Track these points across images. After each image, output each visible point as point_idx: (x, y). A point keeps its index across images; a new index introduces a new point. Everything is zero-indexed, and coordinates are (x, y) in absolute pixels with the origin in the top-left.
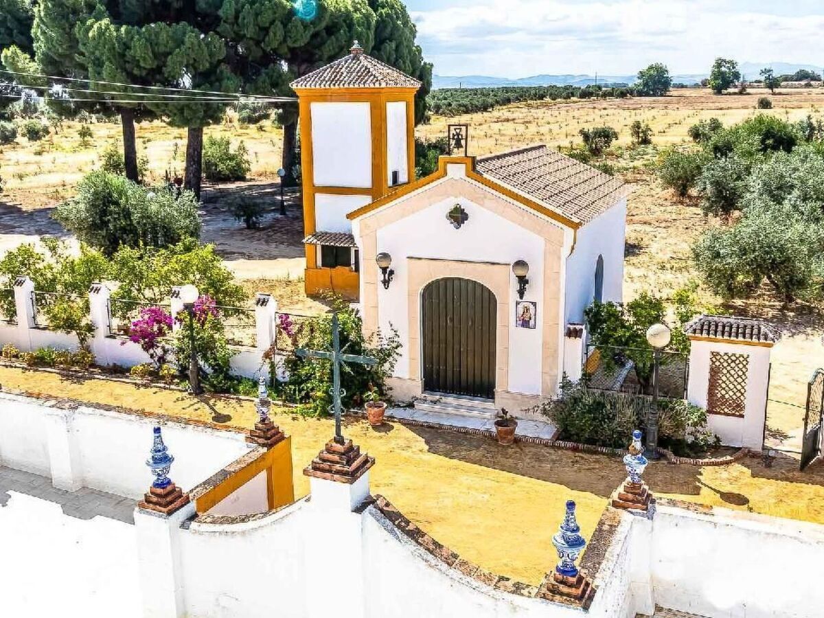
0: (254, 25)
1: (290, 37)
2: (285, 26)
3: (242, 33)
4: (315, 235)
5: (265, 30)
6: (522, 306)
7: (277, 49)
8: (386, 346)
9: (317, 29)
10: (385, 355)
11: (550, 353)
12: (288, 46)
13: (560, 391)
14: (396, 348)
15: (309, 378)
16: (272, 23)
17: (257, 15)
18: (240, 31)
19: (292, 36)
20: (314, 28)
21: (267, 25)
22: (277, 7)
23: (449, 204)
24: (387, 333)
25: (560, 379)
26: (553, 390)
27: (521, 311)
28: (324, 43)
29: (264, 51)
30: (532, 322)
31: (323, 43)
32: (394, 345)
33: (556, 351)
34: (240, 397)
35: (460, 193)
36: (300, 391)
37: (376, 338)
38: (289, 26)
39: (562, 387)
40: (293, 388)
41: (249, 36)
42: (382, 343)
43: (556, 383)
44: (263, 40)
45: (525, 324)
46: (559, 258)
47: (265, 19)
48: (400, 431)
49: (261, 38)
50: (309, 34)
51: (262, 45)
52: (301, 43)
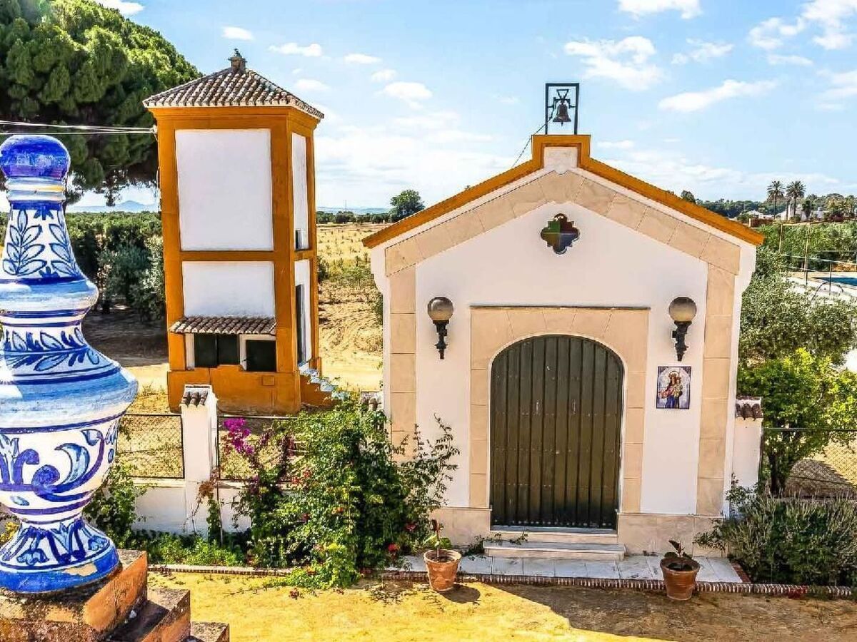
0: (28, 67)
1: (80, 88)
2: (72, 73)
3: (10, 78)
4: (185, 320)
5: (44, 76)
6: (667, 375)
7: (60, 102)
8: (429, 457)
9: (112, 83)
10: (429, 469)
11: (712, 445)
12: (76, 101)
13: (726, 504)
14: (448, 456)
15: (298, 521)
16: (55, 66)
17: (33, 55)
18: (9, 74)
19: (83, 86)
20: (111, 79)
21: (48, 69)
22: (61, 48)
23: (546, 213)
24: (430, 434)
25: (728, 487)
26: (717, 505)
27: (666, 381)
28: (122, 101)
29: (42, 105)
30: (683, 399)
31: (120, 101)
32: (444, 452)
33: (723, 440)
34: (169, 566)
35: (567, 197)
36: (286, 545)
37: (412, 444)
38: (78, 74)
39: (730, 498)
40: (274, 540)
41: (19, 82)
42: (422, 452)
43: (721, 493)
44: (42, 89)
45: (673, 403)
46: (732, 293)
47: (44, 62)
48: (492, 597)
49: (39, 86)
50: (103, 86)
51: (40, 96)
52: (94, 97)
